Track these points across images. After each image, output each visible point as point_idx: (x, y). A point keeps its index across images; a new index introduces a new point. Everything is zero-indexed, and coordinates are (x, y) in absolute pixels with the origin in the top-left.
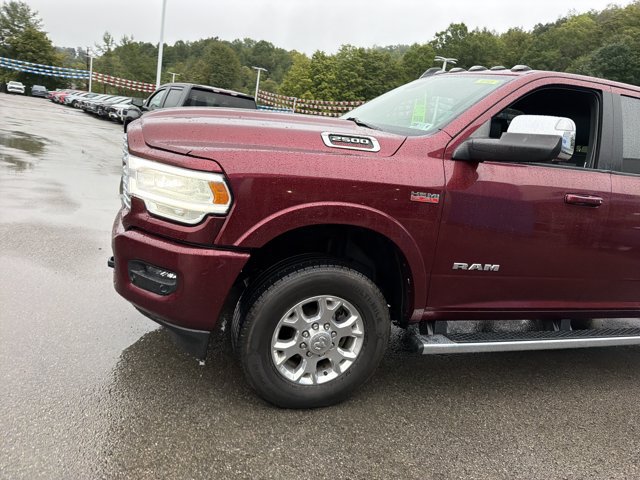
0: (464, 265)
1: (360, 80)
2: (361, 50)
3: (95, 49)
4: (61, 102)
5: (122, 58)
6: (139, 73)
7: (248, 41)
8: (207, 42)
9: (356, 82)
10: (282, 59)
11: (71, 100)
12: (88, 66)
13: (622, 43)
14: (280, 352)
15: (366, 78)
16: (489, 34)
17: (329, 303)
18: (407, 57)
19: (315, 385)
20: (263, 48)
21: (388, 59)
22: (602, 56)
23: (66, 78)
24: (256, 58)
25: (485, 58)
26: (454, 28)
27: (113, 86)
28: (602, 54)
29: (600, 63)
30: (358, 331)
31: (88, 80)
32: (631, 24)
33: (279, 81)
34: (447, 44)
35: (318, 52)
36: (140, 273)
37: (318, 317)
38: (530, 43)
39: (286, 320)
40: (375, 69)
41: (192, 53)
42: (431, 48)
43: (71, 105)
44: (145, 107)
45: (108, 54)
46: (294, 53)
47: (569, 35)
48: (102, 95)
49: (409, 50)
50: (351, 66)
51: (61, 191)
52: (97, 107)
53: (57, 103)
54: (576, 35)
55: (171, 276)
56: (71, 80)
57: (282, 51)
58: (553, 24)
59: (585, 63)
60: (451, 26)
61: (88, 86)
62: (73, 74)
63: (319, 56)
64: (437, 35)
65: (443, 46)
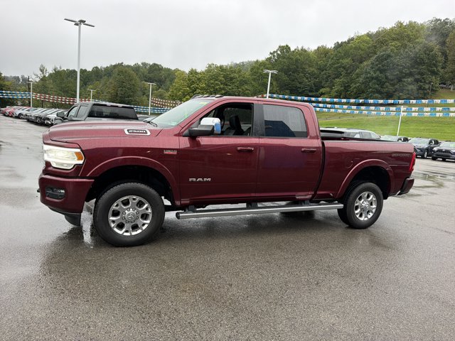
0: (194, 179)
1: (222, 86)
2: (221, 67)
3: (34, 77)
4: (11, 115)
5: (54, 81)
6: (67, 92)
7: (144, 64)
8: (115, 66)
9: (220, 88)
10: (169, 75)
11: (18, 113)
12: (29, 89)
13: (388, 52)
14: (113, 222)
15: (226, 85)
16: (305, 51)
17: (134, 199)
18: (252, 69)
19: (131, 235)
20: (156, 68)
21: (240, 71)
22: (377, 61)
23: (13, 99)
24: (151, 75)
25: (304, 66)
26: (282, 48)
27: (49, 102)
28: (377, 59)
29: (377, 65)
30: (150, 211)
31: (29, 99)
32: (393, 40)
33: (167, 90)
34: (278, 59)
35: (192, 70)
36: (51, 192)
37: (130, 206)
38: (331, 54)
39: (114, 207)
40: (232, 79)
41: (105, 75)
42: (267, 62)
43: (18, 117)
44: (66, 117)
45: (43, 79)
46: (177, 70)
47: (356, 48)
48: (40, 109)
49: (254, 65)
50: (215, 77)
51: (13, 171)
52: (37, 117)
53: (8, 116)
54: (360, 48)
55: (62, 191)
56: (17, 99)
57: (169, 70)
58: (345, 42)
59: (367, 66)
60: (280, 47)
61: (30, 103)
62: (19, 95)
63: (193, 72)
64: (271, 53)
65: (276, 60)
